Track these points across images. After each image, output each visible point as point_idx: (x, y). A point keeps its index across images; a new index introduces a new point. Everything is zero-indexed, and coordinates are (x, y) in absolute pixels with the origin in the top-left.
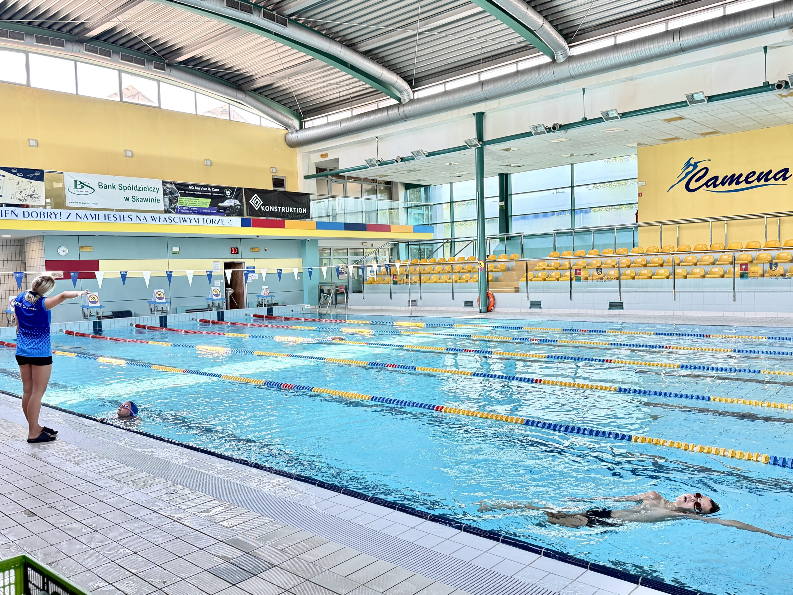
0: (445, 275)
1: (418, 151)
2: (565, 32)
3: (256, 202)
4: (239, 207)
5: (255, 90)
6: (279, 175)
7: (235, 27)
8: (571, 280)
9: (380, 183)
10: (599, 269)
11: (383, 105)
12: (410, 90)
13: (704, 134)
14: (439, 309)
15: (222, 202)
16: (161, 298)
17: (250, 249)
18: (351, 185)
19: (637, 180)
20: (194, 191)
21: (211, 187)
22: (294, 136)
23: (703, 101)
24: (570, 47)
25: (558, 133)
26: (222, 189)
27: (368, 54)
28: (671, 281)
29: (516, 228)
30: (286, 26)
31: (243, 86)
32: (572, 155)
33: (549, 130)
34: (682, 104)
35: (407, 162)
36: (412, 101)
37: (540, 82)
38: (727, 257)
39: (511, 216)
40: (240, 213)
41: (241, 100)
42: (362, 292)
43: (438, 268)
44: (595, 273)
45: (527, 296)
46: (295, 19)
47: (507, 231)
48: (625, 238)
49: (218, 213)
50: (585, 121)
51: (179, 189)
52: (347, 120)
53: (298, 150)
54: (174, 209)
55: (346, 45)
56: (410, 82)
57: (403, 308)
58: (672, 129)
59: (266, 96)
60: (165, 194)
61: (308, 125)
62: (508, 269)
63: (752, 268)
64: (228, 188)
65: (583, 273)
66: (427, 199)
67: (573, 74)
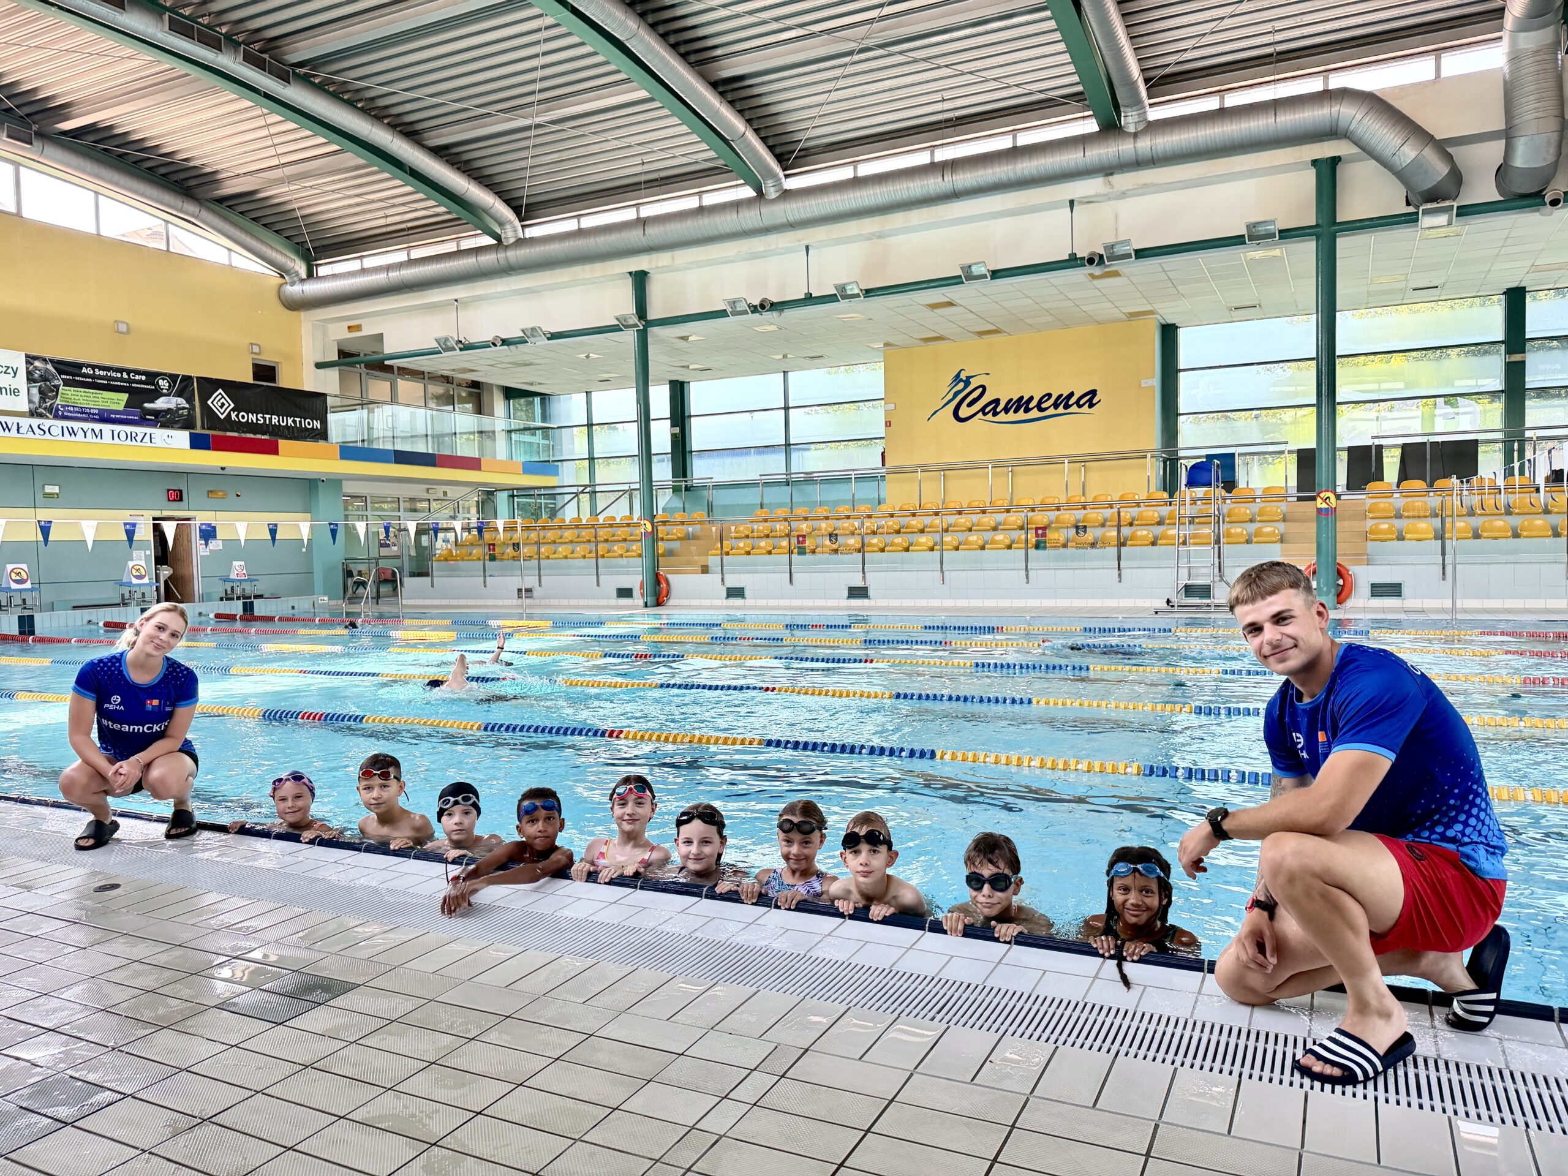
0: (583, 546)
1: (533, 329)
2: (778, 150)
3: (221, 404)
4: (185, 412)
5: (221, 200)
6: (267, 359)
7: (187, 75)
8: (791, 552)
9: (459, 385)
10: (833, 536)
11: (466, 244)
12: (517, 223)
13: (981, 334)
14: (573, 602)
15: (152, 402)
16: (21, 582)
17: (205, 494)
18: (405, 386)
19: (882, 402)
20: (93, 377)
21: (129, 372)
22: (295, 290)
23: (984, 276)
24: (786, 176)
25: (768, 315)
26: (152, 376)
27: (440, 152)
28: (936, 554)
29: (701, 470)
30: (289, 83)
31: (196, 191)
32: (785, 356)
33: (754, 309)
34: (955, 281)
35: (512, 347)
36: (521, 242)
37: (739, 229)
38: (1016, 518)
39: (691, 452)
40: (187, 424)
41: (193, 216)
42: (426, 574)
43: (568, 535)
44: (827, 542)
45: (723, 580)
46: (305, 74)
47: (685, 475)
48: (867, 491)
49: (142, 421)
50: (809, 299)
51: (60, 372)
52: (400, 265)
53: (303, 315)
54: (50, 409)
55: (400, 132)
56: (517, 210)
57: (508, 602)
58: (938, 322)
59: (241, 213)
60: (30, 379)
61: (323, 271)
62: (687, 537)
63: (1051, 535)
64: (165, 374)
65: (809, 543)
66: (544, 418)
67: (791, 219)
